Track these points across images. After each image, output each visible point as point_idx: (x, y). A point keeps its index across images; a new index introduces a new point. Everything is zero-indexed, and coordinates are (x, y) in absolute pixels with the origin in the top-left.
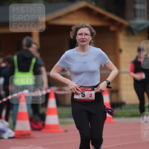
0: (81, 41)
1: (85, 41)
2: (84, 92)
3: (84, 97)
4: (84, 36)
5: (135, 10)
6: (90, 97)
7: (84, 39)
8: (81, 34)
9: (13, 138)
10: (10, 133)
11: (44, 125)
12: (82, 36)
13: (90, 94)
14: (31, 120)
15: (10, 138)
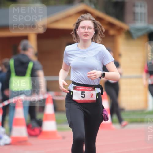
0: (84, 35)
1: (88, 35)
2: (84, 92)
3: (84, 98)
4: (87, 30)
5: (134, 14)
6: (91, 97)
7: (88, 32)
8: (84, 27)
9: (10, 144)
10: (6, 140)
11: (41, 132)
12: (85, 29)
13: (91, 94)
14: (28, 126)
15: (6, 145)
